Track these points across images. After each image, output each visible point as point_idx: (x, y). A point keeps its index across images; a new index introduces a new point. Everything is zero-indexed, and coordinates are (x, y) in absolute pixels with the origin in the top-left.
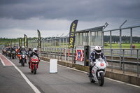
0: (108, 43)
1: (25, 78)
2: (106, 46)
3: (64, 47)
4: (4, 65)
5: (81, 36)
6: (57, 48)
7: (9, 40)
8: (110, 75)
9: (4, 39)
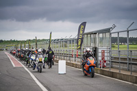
0: (115, 44)
1: (35, 79)
2: (114, 47)
3: (73, 48)
4: (14, 66)
5: (89, 38)
6: (65, 49)
7: (19, 42)
8: (118, 76)
9: (14, 41)
